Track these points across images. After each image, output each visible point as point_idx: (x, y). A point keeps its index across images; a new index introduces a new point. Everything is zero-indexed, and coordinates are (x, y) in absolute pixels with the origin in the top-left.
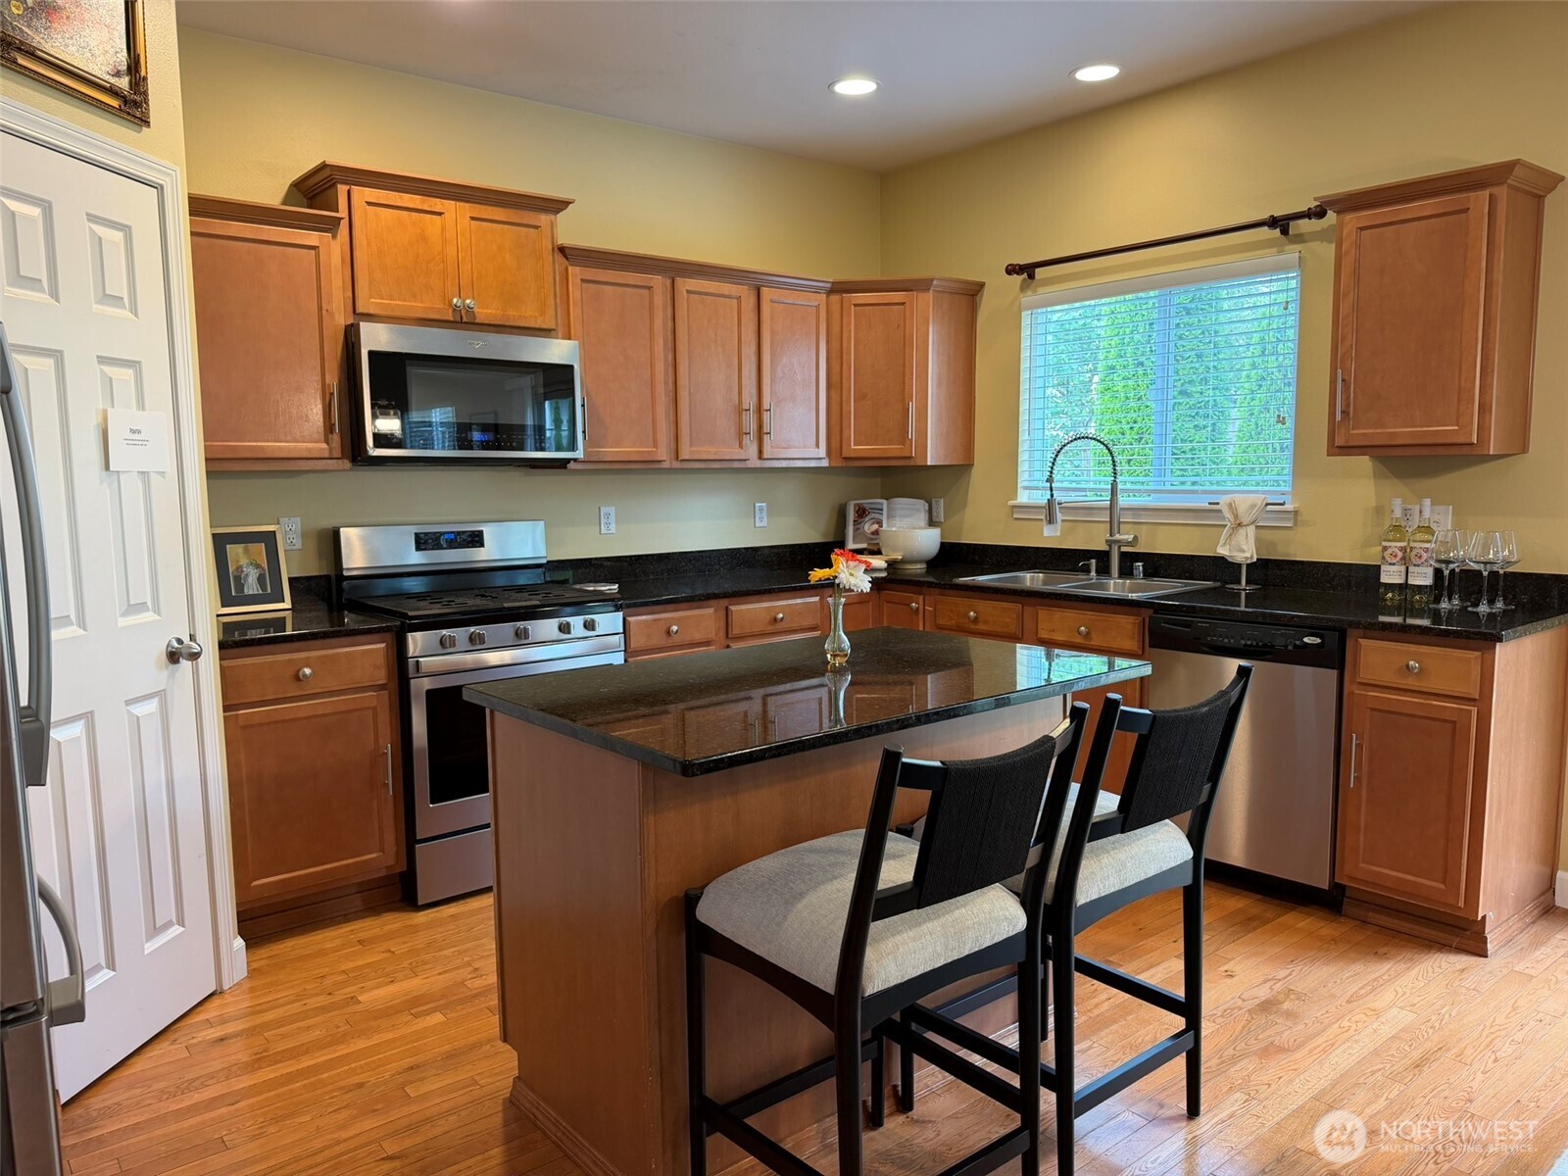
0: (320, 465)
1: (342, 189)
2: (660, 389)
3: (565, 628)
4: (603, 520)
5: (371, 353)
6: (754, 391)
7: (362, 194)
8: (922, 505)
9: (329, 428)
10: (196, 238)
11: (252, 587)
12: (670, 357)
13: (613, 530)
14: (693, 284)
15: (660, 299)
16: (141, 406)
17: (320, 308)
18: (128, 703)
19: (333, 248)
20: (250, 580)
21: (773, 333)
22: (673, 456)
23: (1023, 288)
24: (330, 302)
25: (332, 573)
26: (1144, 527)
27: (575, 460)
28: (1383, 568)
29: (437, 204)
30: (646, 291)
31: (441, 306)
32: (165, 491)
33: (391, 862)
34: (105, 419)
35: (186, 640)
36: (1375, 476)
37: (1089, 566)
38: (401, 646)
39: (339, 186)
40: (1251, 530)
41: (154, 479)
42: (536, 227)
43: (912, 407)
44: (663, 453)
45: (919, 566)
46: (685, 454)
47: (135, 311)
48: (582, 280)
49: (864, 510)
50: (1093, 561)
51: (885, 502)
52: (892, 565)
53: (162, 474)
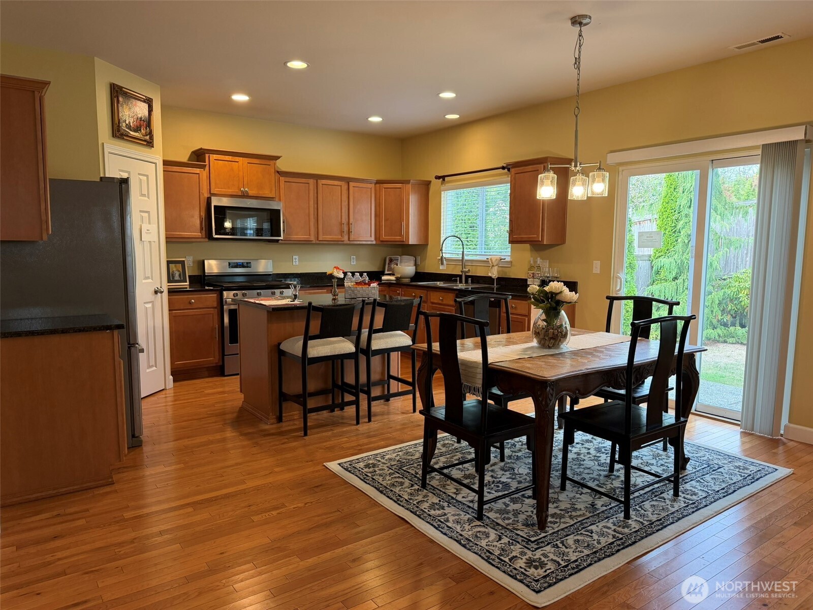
0: (198, 240)
1: (207, 155)
2: (312, 217)
3: (273, 294)
4: (294, 260)
5: (215, 206)
6: (347, 217)
7: (214, 157)
8: (412, 258)
9: (202, 229)
10: (165, 172)
11: (177, 278)
12: (316, 206)
13: (297, 263)
14: (324, 182)
15: (312, 187)
16: (150, 223)
17: (199, 192)
18: (145, 303)
19: (204, 173)
20: (176, 275)
21: (354, 198)
22: (317, 239)
23: (442, 184)
24: (202, 190)
25: (202, 274)
26: (474, 267)
27: (281, 240)
28: (528, 279)
29: (237, 159)
30: (307, 185)
31: (237, 191)
32: (155, 246)
33: (217, 361)
34: (141, 227)
35: (159, 288)
36: (531, 251)
37: (457, 279)
38: (221, 295)
39: (206, 155)
40: (496, 267)
41: (152, 243)
42: (269, 165)
43: (404, 224)
44: (312, 238)
45: (407, 280)
46: (320, 238)
47: (149, 198)
48: (285, 182)
49: (392, 260)
50: (458, 278)
51: (399, 257)
52: (397, 279)
53: (154, 242)
